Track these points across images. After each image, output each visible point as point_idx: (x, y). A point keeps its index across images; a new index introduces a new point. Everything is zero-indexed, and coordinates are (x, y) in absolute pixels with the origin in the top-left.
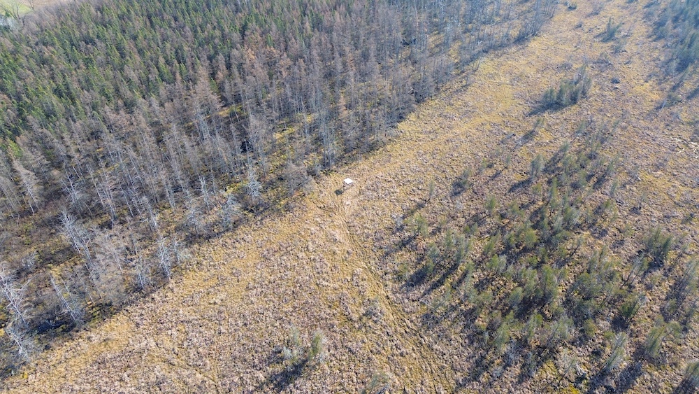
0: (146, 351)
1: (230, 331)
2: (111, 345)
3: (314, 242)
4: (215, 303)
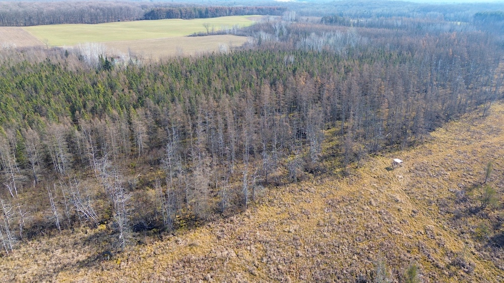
0: (228, 259)
1: (308, 256)
2: (195, 250)
3: (376, 200)
4: (289, 232)
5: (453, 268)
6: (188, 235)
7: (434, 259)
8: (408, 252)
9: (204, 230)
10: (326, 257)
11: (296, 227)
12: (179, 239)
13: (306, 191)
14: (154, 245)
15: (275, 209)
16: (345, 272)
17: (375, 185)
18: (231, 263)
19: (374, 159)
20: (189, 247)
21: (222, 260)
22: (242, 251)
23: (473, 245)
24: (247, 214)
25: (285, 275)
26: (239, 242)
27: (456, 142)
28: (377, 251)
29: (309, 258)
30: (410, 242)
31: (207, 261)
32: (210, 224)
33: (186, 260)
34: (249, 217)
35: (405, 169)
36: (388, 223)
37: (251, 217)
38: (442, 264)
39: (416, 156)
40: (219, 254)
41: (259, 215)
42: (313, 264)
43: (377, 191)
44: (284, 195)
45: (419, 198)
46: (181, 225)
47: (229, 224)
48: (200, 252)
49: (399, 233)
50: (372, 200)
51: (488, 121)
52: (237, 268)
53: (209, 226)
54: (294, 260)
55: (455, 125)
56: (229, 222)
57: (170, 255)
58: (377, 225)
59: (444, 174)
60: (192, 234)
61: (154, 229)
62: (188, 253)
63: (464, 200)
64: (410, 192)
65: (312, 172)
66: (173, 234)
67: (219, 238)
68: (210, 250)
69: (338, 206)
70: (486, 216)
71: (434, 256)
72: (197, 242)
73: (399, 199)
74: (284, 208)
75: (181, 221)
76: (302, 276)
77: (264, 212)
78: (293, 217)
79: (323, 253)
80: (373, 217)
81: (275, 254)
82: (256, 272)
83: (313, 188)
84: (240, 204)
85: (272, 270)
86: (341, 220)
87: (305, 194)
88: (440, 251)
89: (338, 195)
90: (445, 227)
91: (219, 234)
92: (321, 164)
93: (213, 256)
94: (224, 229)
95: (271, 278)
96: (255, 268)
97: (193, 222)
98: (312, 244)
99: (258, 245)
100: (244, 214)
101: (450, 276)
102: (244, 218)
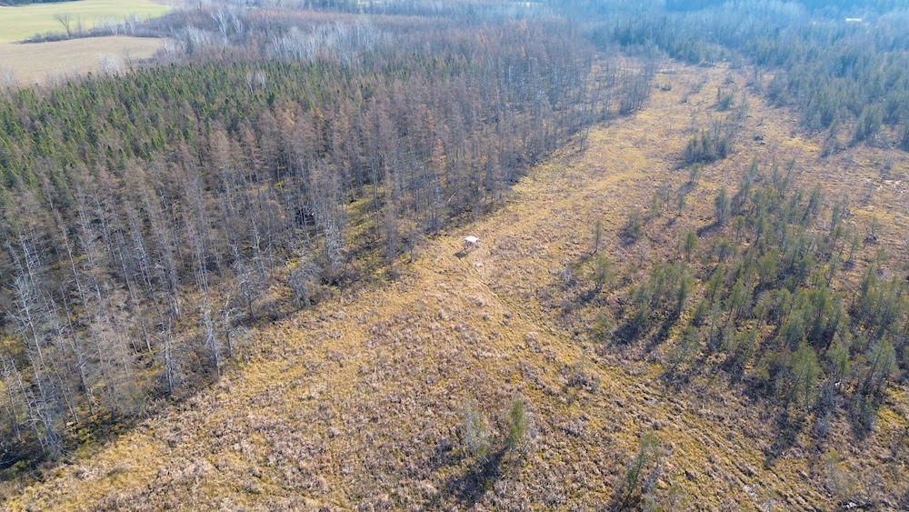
0: (197, 479)
1: (350, 431)
2: (123, 480)
3: (448, 310)
4: (310, 398)
5: (571, 390)
6: (100, 455)
7: (544, 384)
8: (507, 381)
9: (135, 436)
10: (382, 425)
11: (322, 386)
12: (83, 468)
13: (330, 319)
14: (25, 495)
15: (277, 363)
16: (416, 441)
17: (443, 285)
18: (206, 485)
19: (435, 242)
20: (109, 479)
21: (187, 484)
22: (225, 456)
23: (593, 349)
24: (222, 384)
25: (314, 476)
26: (216, 440)
27: (549, 196)
28: (461, 393)
29: (352, 434)
30: (508, 366)
31: (154, 494)
32: (148, 421)
33: (106, 506)
34: (227, 390)
35: (483, 251)
36: (471, 343)
37: (233, 389)
38: (556, 389)
39: (497, 227)
40: (177, 475)
41: (247, 381)
42: (361, 442)
43: (447, 294)
44: (290, 334)
45: (511, 293)
46: (83, 439)
47: (188, 413)
48: (134, 482)
49: (490, 354)
50: (442, 311)
51: (588, 158)
52: (220, 490)
53: (147, 426)
54: (326, 445)
55: (545, 169)
56: (189, 407)
57: (68, 504)
58: (456, 350)
59: (540, 250)
60: (111, 452)
61: (18, 463)
62: (109, 491)
63: (572, 283)
64: (496, 286)
65: (335, 283)
66: (66, 462)
67: (171, 444)
68: (156, 472)
69: (389, 333)
70: (604, 302)
71: (544, 379)
72: (125, 463)
73: (482, 300)
74: (294, 358)
75: (80, 431)
76: (344, 470)
77: (256, 375)
78: (313, 370)
79: (375, 420)
80: (448, 338)
81: (291, 444)
82: (259, 487)
83: (341, 312)
84: (205, 370)
85: (289, 474)
86: (398, 356)
87: (328, 324)
88: (550, 369)
89: (387, 314)
90: (553, 330)
91: (171, 436)
92: (349, 266)
93: (164, 482)
94: (179, 424)
95: (290, 490)
96: (255, 479)
97: (108, 427)
98: (354, 410)
99: (255, 437)
100: (216, 386)
101: (570, 403)
102: (217, 394)
